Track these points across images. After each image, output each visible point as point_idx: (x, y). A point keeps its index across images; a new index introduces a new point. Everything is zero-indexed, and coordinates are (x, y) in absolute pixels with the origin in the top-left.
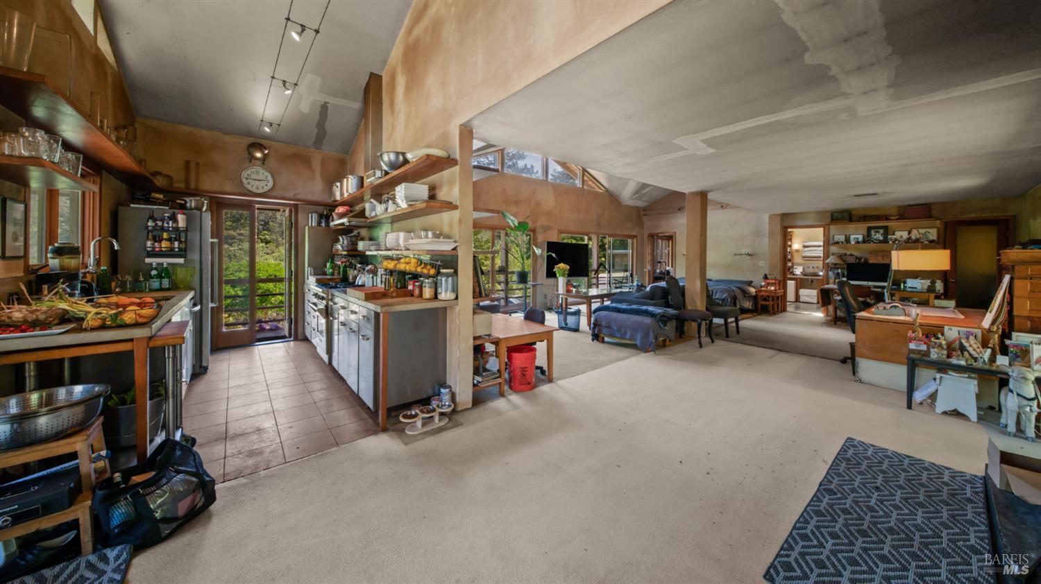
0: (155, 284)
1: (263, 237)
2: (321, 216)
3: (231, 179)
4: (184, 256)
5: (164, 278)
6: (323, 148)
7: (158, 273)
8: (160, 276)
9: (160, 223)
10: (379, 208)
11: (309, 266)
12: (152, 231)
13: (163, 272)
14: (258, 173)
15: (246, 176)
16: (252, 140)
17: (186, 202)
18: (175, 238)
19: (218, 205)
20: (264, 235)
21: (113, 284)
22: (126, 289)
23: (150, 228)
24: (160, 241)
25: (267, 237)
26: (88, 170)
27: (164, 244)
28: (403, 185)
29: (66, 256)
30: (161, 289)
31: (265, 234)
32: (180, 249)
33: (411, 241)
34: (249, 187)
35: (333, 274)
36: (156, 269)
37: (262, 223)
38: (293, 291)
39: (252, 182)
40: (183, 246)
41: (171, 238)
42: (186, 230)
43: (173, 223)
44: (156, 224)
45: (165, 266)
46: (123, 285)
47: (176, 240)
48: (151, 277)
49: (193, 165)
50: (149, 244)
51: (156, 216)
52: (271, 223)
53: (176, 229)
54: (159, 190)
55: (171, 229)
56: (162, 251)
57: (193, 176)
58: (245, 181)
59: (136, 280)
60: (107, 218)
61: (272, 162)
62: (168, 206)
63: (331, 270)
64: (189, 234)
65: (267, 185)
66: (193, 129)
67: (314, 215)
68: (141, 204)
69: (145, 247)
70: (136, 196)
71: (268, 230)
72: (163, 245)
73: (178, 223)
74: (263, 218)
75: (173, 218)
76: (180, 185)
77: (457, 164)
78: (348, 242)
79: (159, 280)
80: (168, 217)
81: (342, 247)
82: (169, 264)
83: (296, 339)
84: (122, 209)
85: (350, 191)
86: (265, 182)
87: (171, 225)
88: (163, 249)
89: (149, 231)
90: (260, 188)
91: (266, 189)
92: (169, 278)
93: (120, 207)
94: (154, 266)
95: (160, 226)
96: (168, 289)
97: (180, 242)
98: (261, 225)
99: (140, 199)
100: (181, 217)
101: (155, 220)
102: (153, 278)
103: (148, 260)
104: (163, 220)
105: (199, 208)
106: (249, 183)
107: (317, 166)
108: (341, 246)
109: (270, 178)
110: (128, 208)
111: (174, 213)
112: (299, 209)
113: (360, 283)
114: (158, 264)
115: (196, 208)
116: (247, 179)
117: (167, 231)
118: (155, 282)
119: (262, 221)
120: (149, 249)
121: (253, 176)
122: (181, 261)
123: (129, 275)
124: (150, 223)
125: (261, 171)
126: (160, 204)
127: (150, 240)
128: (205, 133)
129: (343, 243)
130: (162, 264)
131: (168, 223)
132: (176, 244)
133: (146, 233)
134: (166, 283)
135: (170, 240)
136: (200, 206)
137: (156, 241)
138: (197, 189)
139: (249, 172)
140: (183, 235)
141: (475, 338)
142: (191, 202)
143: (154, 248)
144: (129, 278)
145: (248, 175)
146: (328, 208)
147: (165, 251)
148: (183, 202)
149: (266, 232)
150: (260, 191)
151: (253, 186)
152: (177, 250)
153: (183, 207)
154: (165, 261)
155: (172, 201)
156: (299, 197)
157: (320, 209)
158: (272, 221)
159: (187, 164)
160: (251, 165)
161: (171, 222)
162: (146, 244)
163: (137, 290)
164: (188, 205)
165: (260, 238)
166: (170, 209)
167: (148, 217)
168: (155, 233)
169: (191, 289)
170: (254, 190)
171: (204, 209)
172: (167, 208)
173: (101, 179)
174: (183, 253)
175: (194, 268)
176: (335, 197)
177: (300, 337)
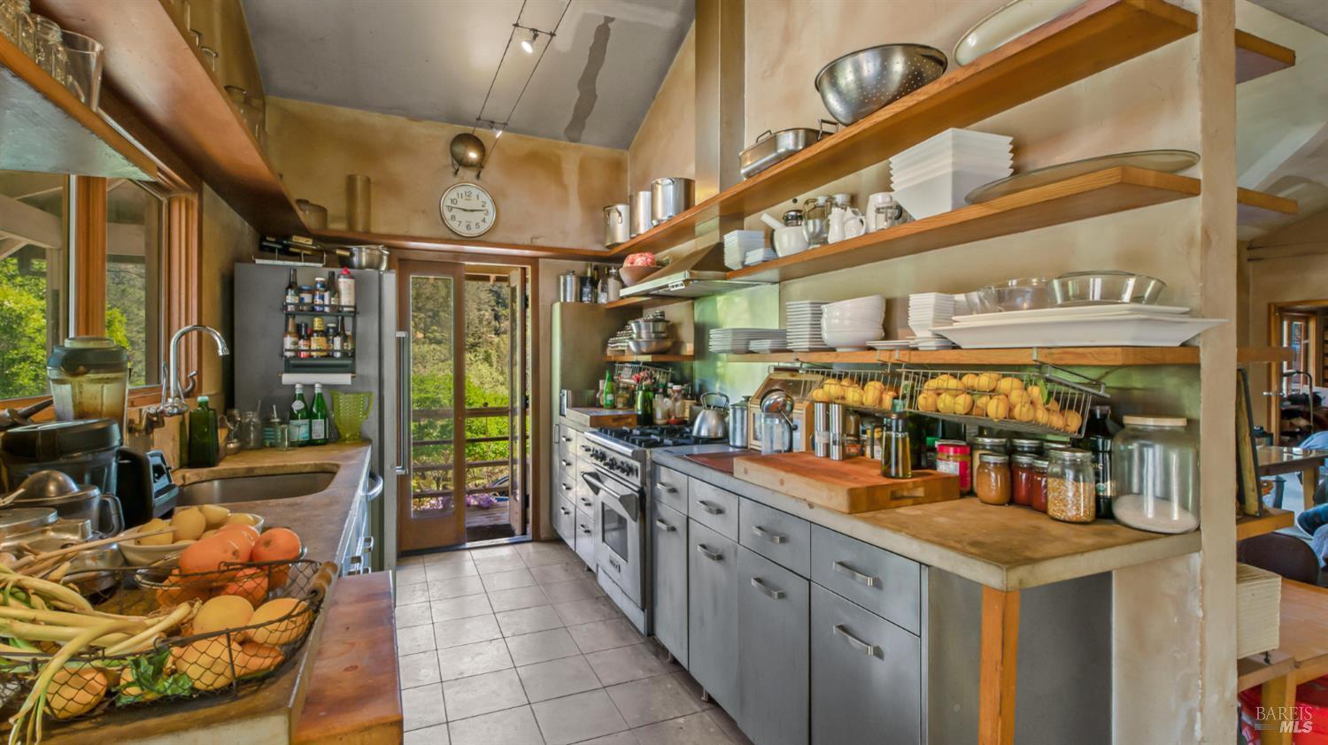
0: (300, 430)
1: (432, 336)
2: (582, 281)
3: (423, 212)
4: (350, 369)
5: (315, 417)
6: (584, 136)
7: (306, 407)
8: (309, 415)
9: (307, 298)
10: (785, 238)
11: (563, 387)
12: (293, 315)
13: (316, 406)
14: (469, 195)
15: (449, 203)
16: (460, 129)
17: (352, 255)
18: (335, 329)
19: (404, 263)
20: (432, 333)
21: (222, 434)
22: (249, 443)
23: (290, 308)
24: (308, 337)
25: (437, 334)
26: (177, 177)
27: (317, 343)
28: (949, 133)
29: (91, 376)
30: (310, 443)
31: (434, 331)
32: (345, 354)
33: (964, 321)
34: (454, 225)
35: (614, 406)
36: (301, 397)
37: (430, 314)
38: (529, 432)
39: (460, 215)
40: (349, 346)
41: (328, 328)
42: (355, 314)
43: (332, 295)
44: (301, 300)
45: (317, 391)
46: (241, 434)
47: (337, 334)
48: (294, 417)
49: (359, 184)
50: (289, 342)
51: (300, 283)
52: (442, 314)
53: (337, 310)
54: (305, 232)
55: (327, 309)
56: (311, 357)
57: (360, 209)
58: (447, 215)
59: (266, 422)
60: (214, 289)
61: (492, 172)
62: (321, 262)
63: (610, 397)
64: (359, 319)
65: (484, 220)
66: (358, 114)
67: (569, 278)
68: (273, 259)
69: (282, 350)
70: (265, 244)
71: (438, 324)
72: (314, 346)
73: (339, 297)
74: (432, 307)
75: (331, 286)
76: (337, 227)
77: (1190, 29)
78: (648, 333)
79: (307, 421)
80: (323, 285)
81: (638, 344)
82: (324, 386)
83: (536, 539)
84: (240, 268)
85: (660, 215)
86: (481, 215)
87: (327, 302)
88: (314, 354)
89: (288, 315)
90: (473, 226)
91: (484, 227)
92: (324, 417)
93: (238, 266)
94: (298, 392)
95: (307, 304)
96: (325, 442)
97: (345, 338)
98: (429, 317)
99: (272, 250)
100: (344, 284)
101: (299, 291)
102: (296, 418)
103: (287, 378)
104: (312, 291)
105: (374, 265)
106: (453, 217)
107: (571, 177)
108: (633, 342)
109: (490, 207)
110: (253, 265)
111: (333, 273)
112: (541, 267)
113: (704, 433)
114: (305, 386)
115: (370, 266)
116: (451, 209)
117: (322, 314)
118: (299, 426)
119: (431, 310)
120: (288, 354)
121: (462, 203)
122: (344, 379)
123: (254, 410)
124: (291, 298)
125: (475, 192)
126: (308, 259)
127: (290, 333)
128: (376, 119)
129: (639, 336)
130: (312, 386)
131: (322, 298)
132: (338, 340)
133: (284, 316)
134: (319, 428)
135: (324, 333)
136: (376, 261)
137: (301, 337)
138: (367, 232)
139: (453, 195)
140: (348, 322)
141: (1244, 666)
142: (362, 256)
143: (297, 351)
144: (253, 417)
145: (452, 201)
146: (594, 264)
147: (318, 358)
148: (347, 254)
149: (436, 328)
150: (474, 232)
151: (460, 223)
152: (338, 355)
153: (345, 263)
154: (318, 380)
155: (327, 252)
156: (540, 242)
157: (579, 266)
158: (444, 311)
159: (351, 180)
160: (456, 180)
161: (327, 295)
162: (282, 344)
163: (268, 444)
164: (355, 259)
165: (429, 338)
166: (326, 266)
167: (286, 285)
168: (299, 319)
169: (366, 441)
170: (462, 230)
171: (384, 267)
172: (321, 265)
173: (201, 198)
174: (347, 363)
175: (371, 393)
176: (613, 236)
177: (543, 534)
